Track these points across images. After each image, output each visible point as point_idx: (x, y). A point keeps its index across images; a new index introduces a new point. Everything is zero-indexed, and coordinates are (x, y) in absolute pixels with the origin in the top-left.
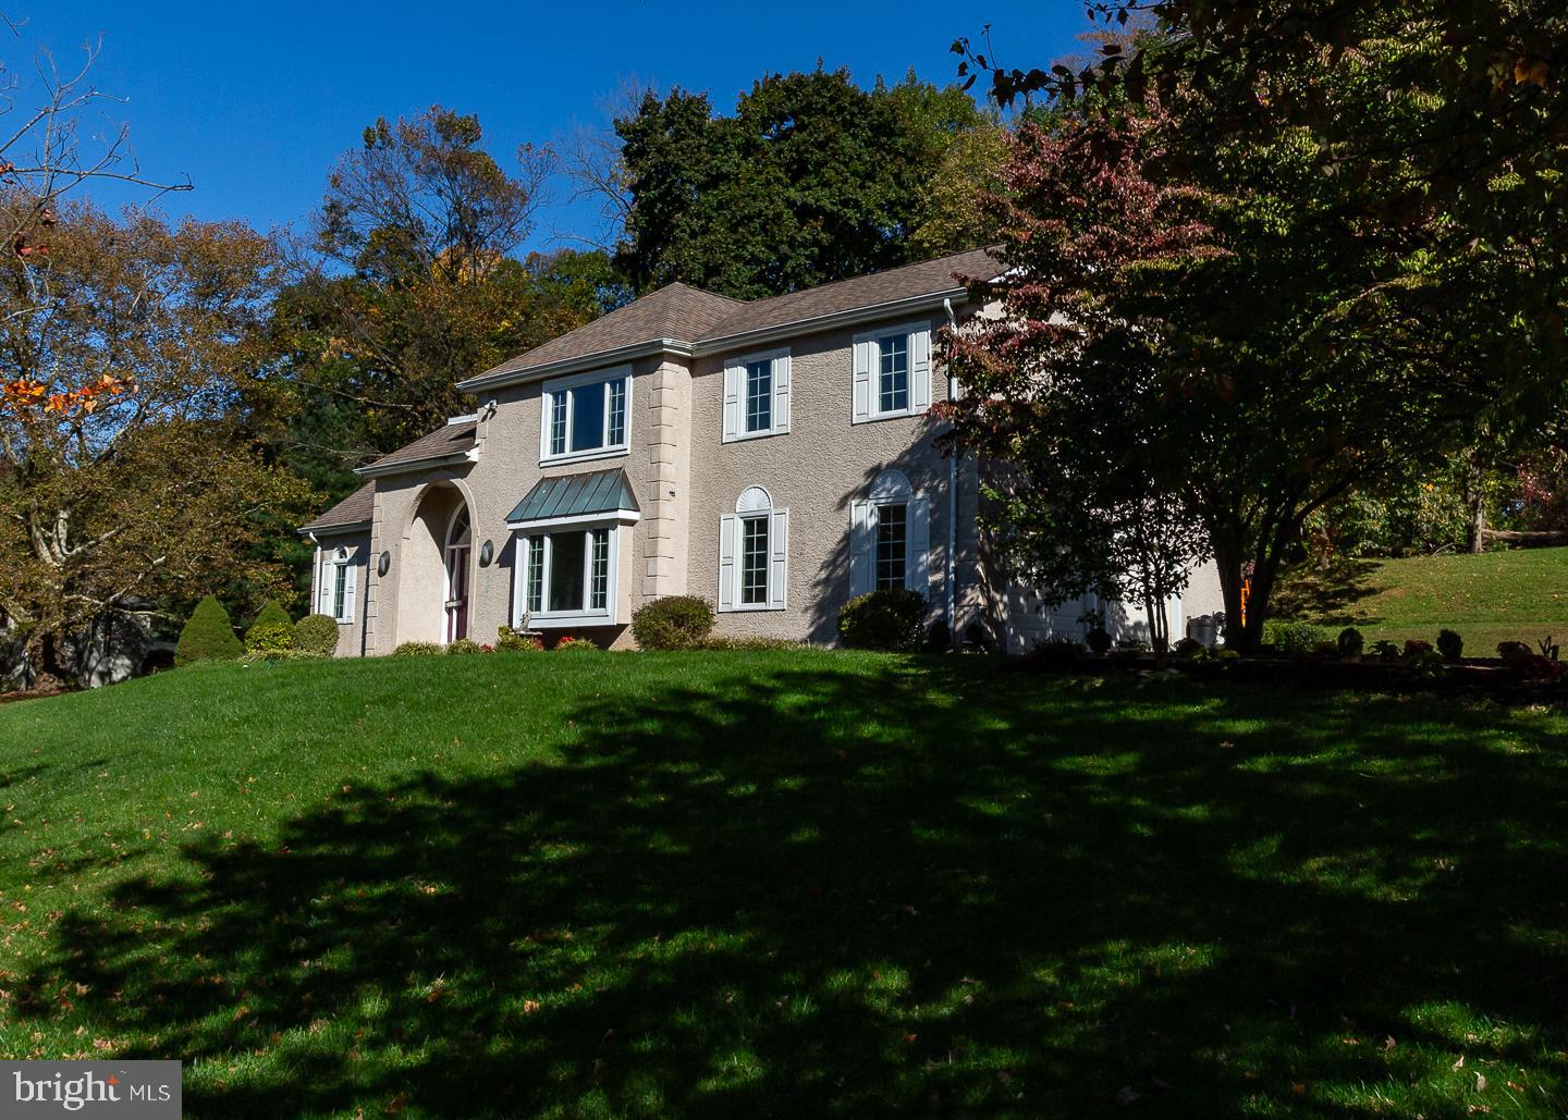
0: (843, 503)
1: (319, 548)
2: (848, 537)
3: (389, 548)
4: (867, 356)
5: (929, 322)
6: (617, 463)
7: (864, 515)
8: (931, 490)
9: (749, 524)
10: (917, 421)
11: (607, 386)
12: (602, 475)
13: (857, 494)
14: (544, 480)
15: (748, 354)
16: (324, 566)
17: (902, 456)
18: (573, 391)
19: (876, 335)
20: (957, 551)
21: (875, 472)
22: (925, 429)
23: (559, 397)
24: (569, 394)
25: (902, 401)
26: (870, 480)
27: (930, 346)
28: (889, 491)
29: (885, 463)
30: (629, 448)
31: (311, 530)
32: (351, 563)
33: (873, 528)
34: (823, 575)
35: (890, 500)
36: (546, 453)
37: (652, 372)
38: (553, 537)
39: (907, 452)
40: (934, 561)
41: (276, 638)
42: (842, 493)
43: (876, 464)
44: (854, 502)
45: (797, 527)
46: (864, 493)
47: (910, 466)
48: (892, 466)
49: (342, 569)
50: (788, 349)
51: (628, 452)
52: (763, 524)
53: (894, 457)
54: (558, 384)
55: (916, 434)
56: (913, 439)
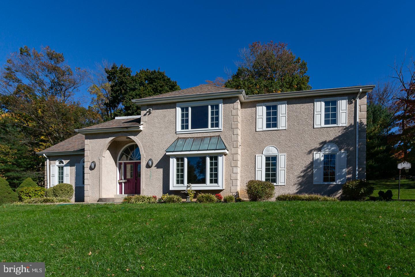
0: (310, 152)
1: (48, 160)
2: (312, 163)
3: (95, 160)
4: (320, 106)
5: (347, 97)
6: (217, 134)
7: (319, 156)
8: (347, 150)
9: (268, 159)
10: (340, 128)
11: (210, 107)
12: (209, 138)
13: (316, 149)
14: (178, 138)
15: (267, 102)
16: (51, 167)
17: (335, 139)
18: (192, 108)
19: (324, 100)
20: (359, 168)
21: (324, 143)
22: (345, 131)
23: (184, 109)
24: (190, 109)
25: (334, 122)
26: (321, 146)
27: (347, 105)
28: (330, 149)
29: (328, 141)
30: (222, 128)
31: (44, 153)
32: (66, 165)
33: (323, 161)
34: (302, 174)
35: (330, 152)
36: (179, 128)
37: (233, 103)
38: (188, 158)
39: (337, 138)
40: (349, 171)
41: (36, 192)
42: (310, 149)
43: (325, 140)
44: (315, 153)
45: (290, 159)
46: (319, 150)
47: (339, 142)
48: (330, 142)
49: (61, 169)
50: (286, 102)
51: (222, 130)
52: (274, 158)
53: (332, 139)
54: (185, 105)
55: (340, 132)
56: (340, 134)
